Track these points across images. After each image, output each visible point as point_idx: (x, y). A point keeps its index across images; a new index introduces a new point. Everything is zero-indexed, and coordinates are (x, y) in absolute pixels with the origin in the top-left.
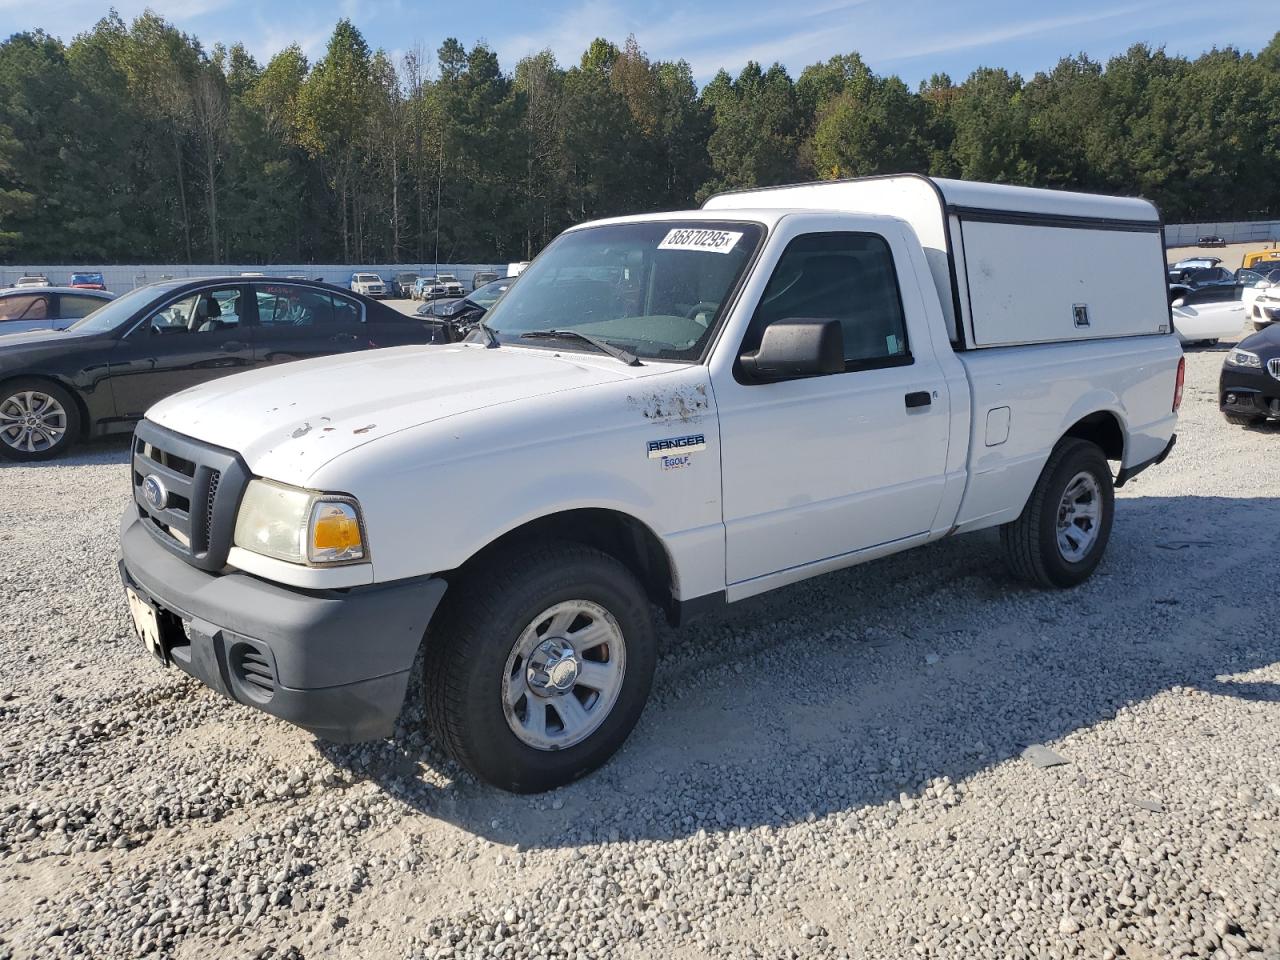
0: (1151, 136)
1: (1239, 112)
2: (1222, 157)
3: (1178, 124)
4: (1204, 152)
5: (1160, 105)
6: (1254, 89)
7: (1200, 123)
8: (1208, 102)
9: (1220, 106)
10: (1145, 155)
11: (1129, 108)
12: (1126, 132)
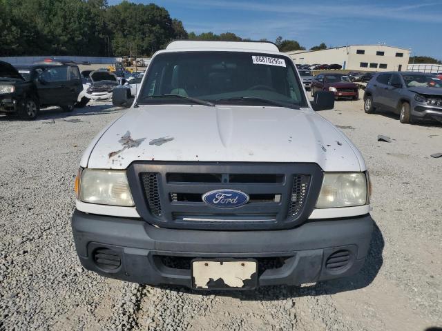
0: (60, 24)
1: (86, 19)
2: (84, 34)
3: (67, 21)
4: (78, 32)
5: (60, 13)
6: (89, 13)
7: (75, 22)
8: (75, 15)
9: (80, 17)
10: (59, 31)
11: (50, 12)
12: (50, 21)
